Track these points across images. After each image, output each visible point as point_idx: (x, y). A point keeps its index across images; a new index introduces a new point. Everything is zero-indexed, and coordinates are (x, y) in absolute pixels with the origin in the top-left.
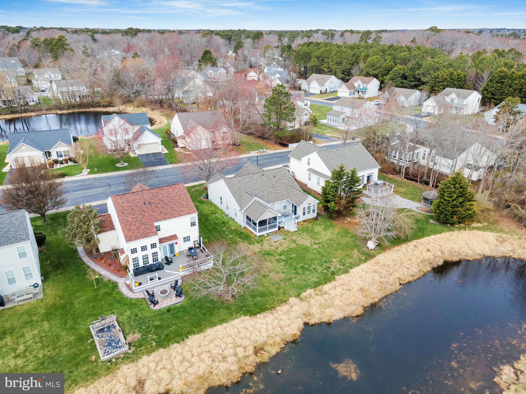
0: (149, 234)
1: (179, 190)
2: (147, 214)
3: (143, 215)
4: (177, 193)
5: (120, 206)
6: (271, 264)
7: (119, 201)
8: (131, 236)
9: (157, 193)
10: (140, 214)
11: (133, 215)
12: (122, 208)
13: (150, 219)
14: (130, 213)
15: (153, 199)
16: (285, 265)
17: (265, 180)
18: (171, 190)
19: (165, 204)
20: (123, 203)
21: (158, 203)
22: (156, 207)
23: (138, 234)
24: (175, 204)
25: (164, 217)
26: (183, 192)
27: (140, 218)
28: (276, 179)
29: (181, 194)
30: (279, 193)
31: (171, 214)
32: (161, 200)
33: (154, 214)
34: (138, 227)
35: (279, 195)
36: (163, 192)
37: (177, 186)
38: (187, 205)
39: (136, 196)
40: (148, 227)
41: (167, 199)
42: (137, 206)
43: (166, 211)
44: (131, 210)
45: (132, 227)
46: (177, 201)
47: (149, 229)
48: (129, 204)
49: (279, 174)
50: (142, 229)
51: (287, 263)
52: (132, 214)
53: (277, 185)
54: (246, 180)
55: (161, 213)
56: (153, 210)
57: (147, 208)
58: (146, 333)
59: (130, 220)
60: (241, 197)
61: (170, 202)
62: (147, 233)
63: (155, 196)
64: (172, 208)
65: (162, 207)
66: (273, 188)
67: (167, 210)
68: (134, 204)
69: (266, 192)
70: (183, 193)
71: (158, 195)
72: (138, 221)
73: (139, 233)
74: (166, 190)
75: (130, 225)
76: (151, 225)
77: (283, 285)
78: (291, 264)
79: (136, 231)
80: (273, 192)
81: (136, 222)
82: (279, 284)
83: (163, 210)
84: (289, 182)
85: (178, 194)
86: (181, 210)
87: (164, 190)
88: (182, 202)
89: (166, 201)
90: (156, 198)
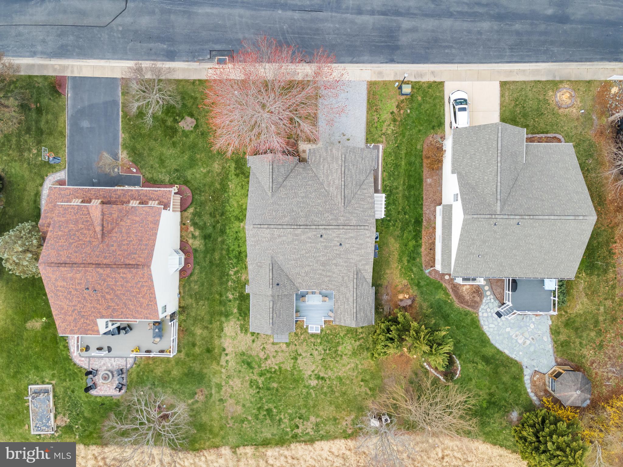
0: (89, 332)
1: (142, 280)
2: (89, 305)
3: (83, 304)
4: (137, 284)
5: (53, 283)
6: (240, 385)
7: (51, 275)
8: (65, 328)
9: (108, 276)
10: (79, 302)
11: (71, 301)
12: (55, 287)
13: (92, 312)
14: (65, 297)
15: (99, 284)
16: (253, 396)
17: (319, 246)
18: (129, 276)
19: (117, 296)
20: (56, 280)
21: (107, 293)
22: (102, 297)
23: (75, 328)
24: (130, 300)
25: (111, 314)
26: (147, 284)
27: (79, 308)
28: (341, 249)
29: (142, 286)
30: (327, 276)
31: (122, 312)
32: (112, 289)
33: (98, 306)
34: (75, 319)
35: (326, 279)
36: (117, 276)
37: (140, 272)
38: (148, 305)
39: (76, 273)
40: (88, 322)
41: (120, 288)
42: (76, 290)
43: (116, 307)
44: (68, 294)
45: (67, 318)
46: (134, 296)
47: (89, 325)
48: (65, 284)
49: (354, 241)
50: (80, 323)
51: (258, 392)
52: (69, 299)
53: (334, 262)
54: (284, 238)
55: (108, 307)
56: (99, 300)
57: (90, 295)
58: (75, 419)
59: (66, 307)
60: (261, 267)
61: (124, 294)
62: (85, 330)
63: (104, 280)
64: (125, 304)
65: (111, 299)
66: (324, 264)
67: (118, 306)
68: (73, 285)
69: (307, 269)
70: (147, 286)
71: (109, 279)
72: (76, 312)
73: (76, 326)
74: (121, 275)
75: (65, 314)
76: (92, 320)
77: (231, 425)
78: (261, 398)
79: (72, 324)
80: (320, 272)
81: (73, 311)
82: (227, 422)
83: (113, 304)
84: (360, 261)
85: (139, 286)
86: (138, 311)
87: (119, 273)
88: (142, 299)
89: (119, 292)
90: (106, 284)
